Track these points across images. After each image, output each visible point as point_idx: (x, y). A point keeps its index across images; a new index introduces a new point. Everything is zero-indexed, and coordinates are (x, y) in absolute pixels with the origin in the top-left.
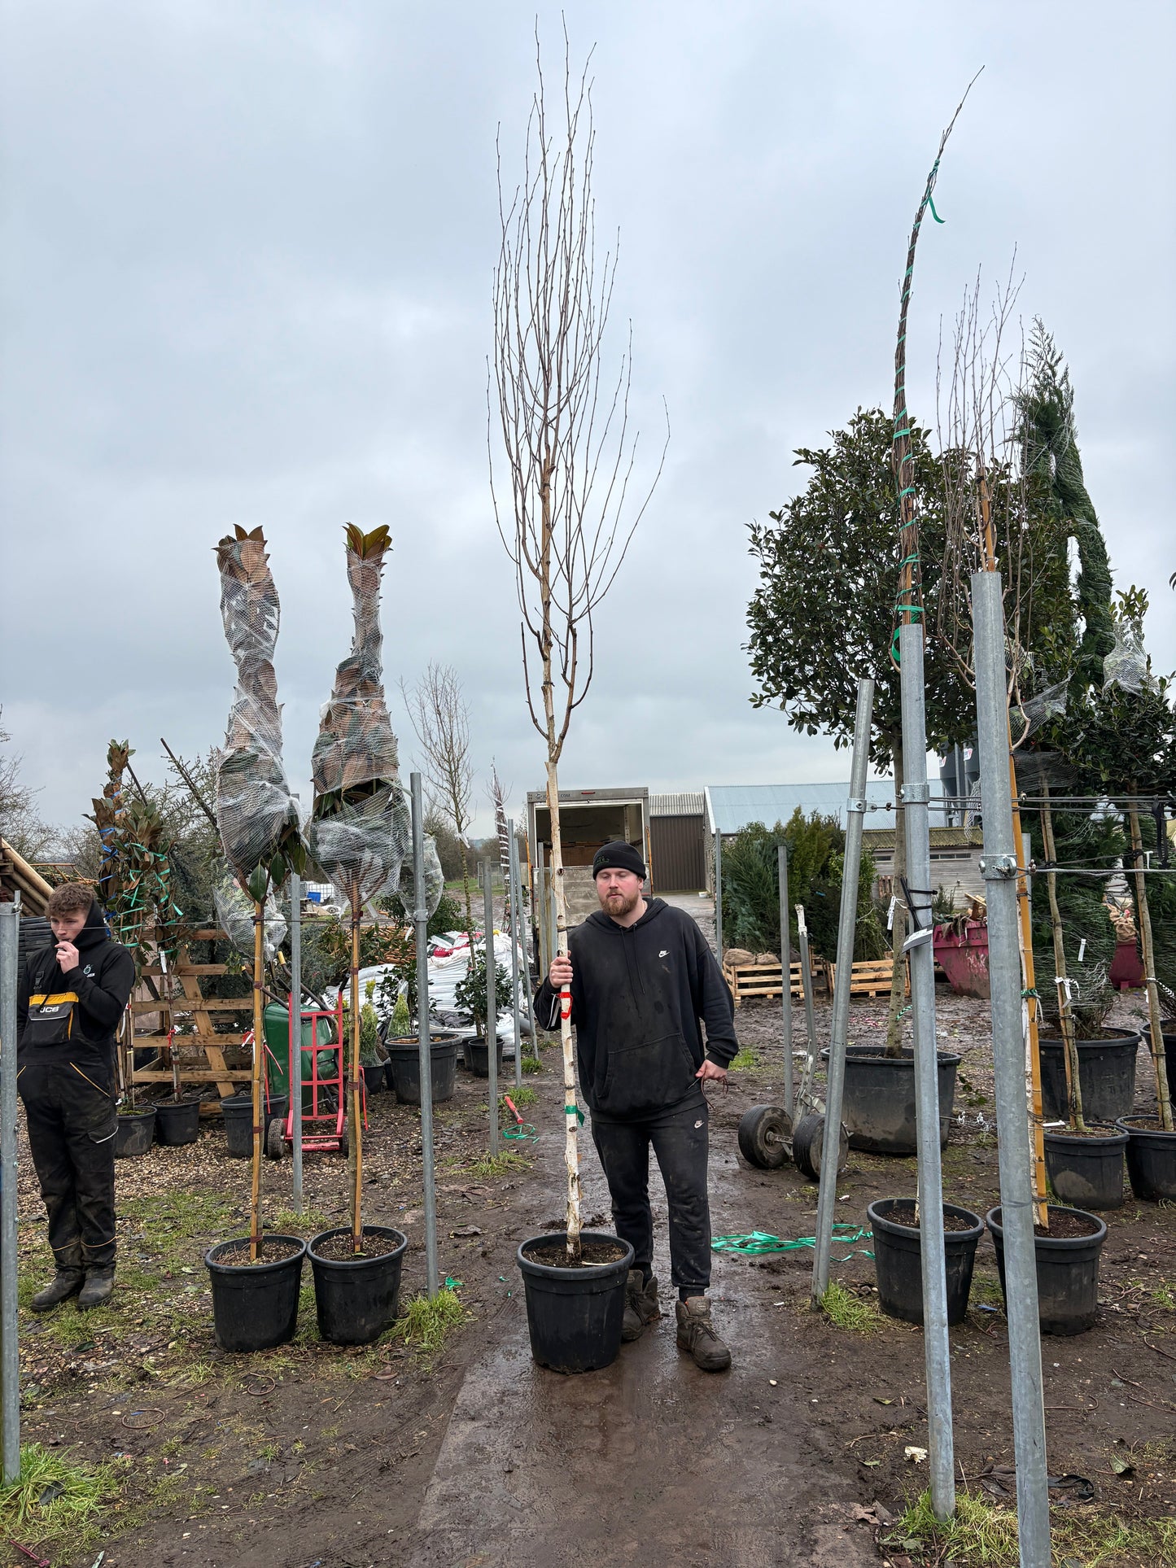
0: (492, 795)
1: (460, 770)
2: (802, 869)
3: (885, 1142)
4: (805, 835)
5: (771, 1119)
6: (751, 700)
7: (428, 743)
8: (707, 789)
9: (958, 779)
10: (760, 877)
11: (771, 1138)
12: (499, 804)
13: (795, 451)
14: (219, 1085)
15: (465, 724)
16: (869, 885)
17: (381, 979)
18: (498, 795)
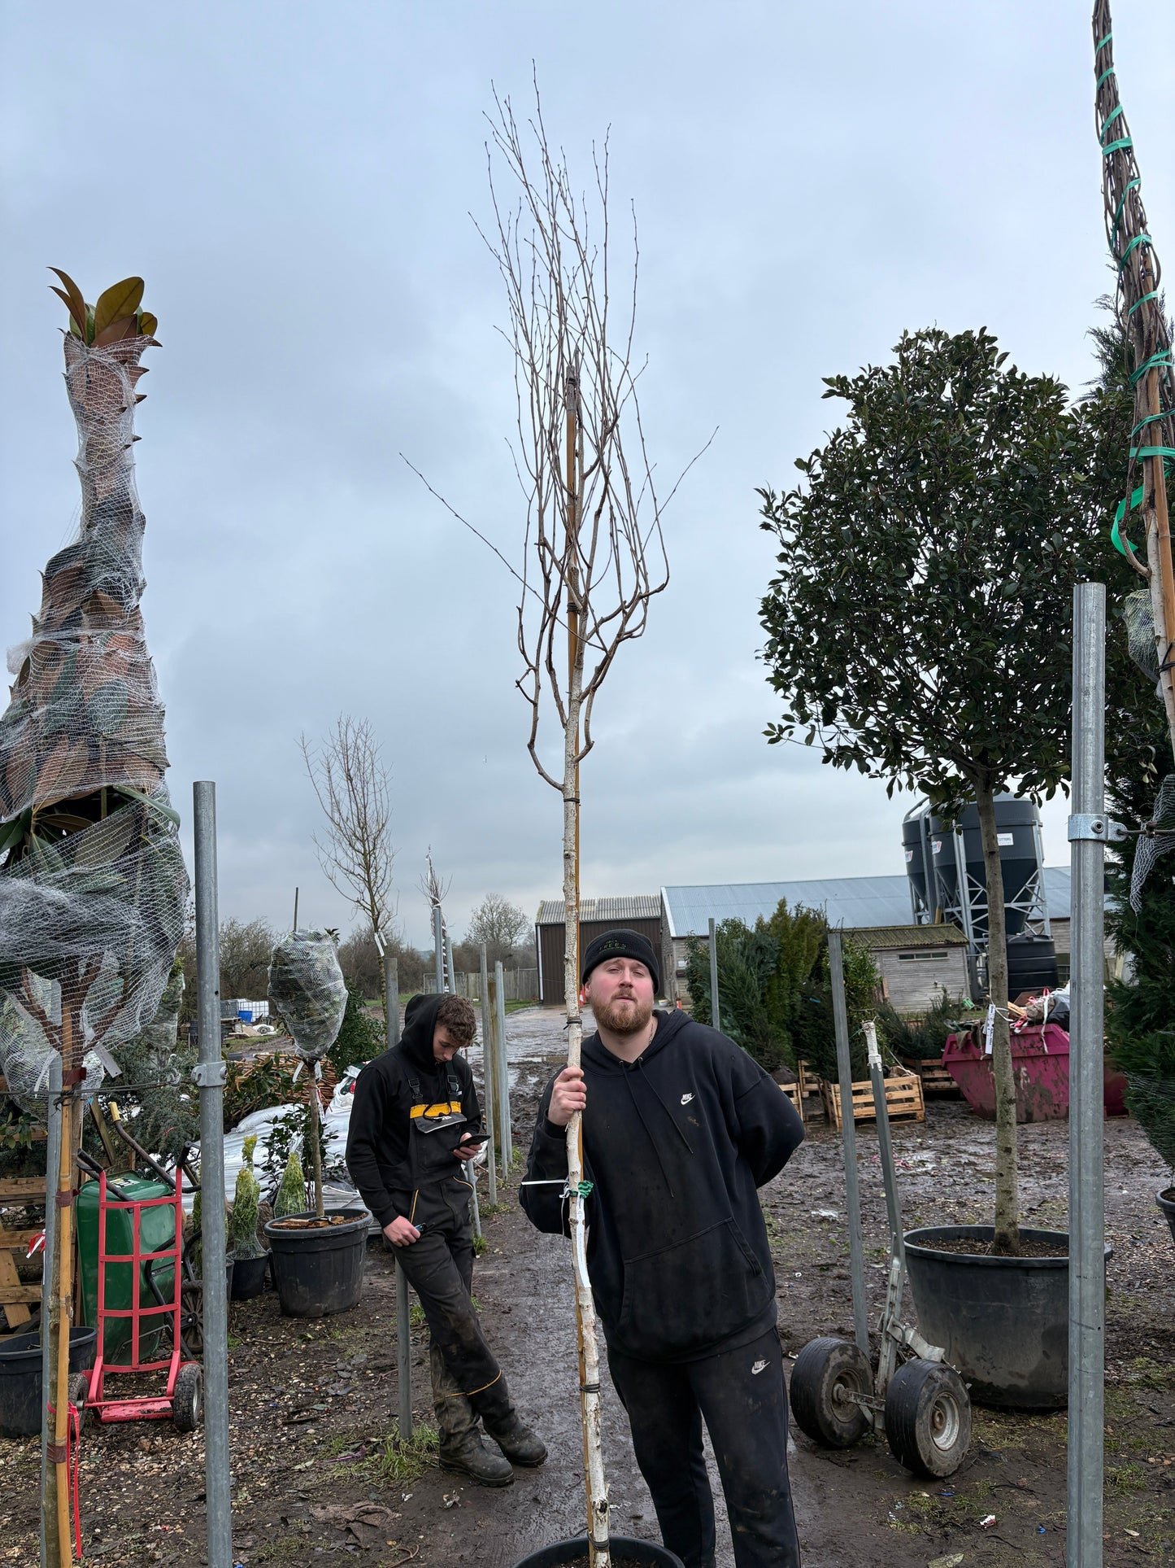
0: (428, 891)
1: (377, 852)
2: (791, 972)
3: (1013, 1391)
4: (791, 932)
5: (839, 1366)
6: (767, 733)
7: (336, 816)
8: (664, 891)
9: (926, 875)
10: (744, 983)
11: (843, 1396)
12: (435, 902)
13: (824, 380)
14: (7, 1309)
15: (384, 792)
16: (870, 988)
17: (270, 1128)
18: (435, 891)
